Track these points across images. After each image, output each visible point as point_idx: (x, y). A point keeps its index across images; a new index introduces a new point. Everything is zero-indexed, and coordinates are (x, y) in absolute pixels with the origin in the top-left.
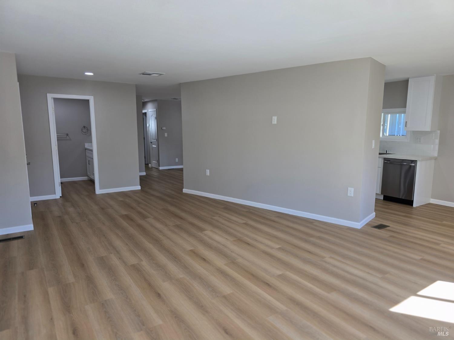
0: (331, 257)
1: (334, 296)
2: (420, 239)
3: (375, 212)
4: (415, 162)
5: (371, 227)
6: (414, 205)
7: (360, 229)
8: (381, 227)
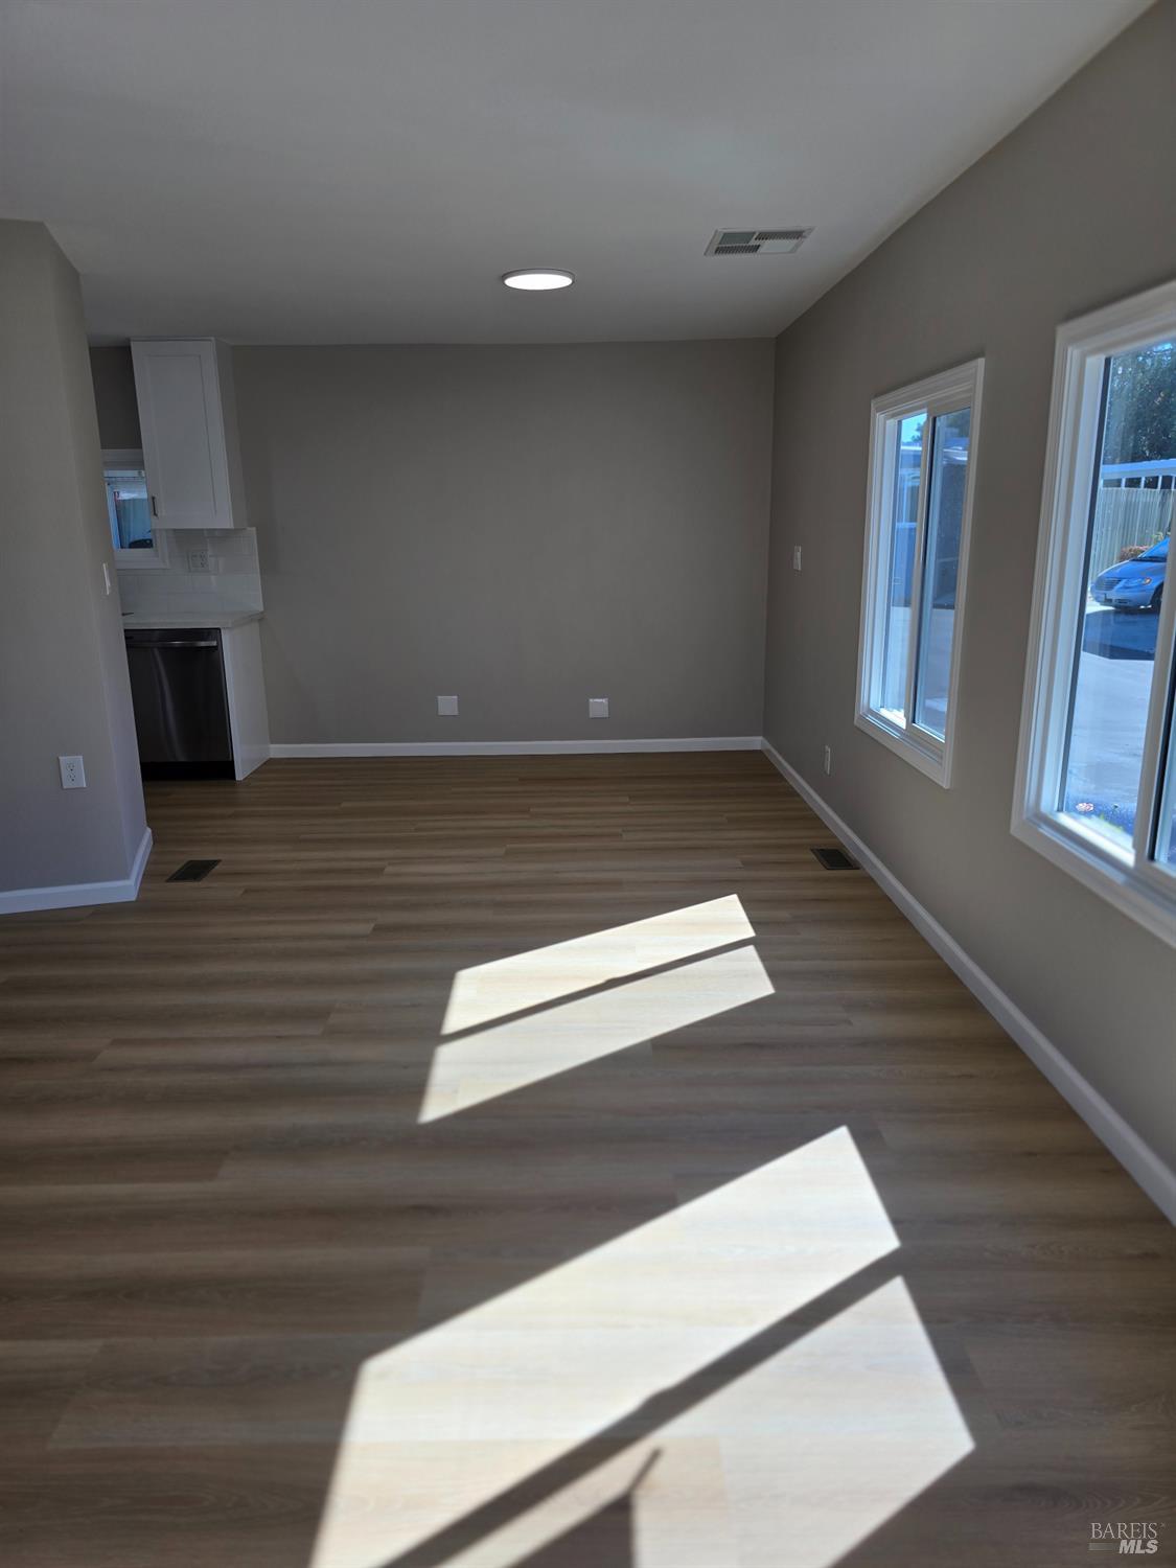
0: (118, 1043)
1: (234, 1180)
2: (329, 871)
3: (148, 826)
4: (215, 633)
5: (168, 881)
6: (239, 777)
7: (136, 901)
8: (196, 871)
